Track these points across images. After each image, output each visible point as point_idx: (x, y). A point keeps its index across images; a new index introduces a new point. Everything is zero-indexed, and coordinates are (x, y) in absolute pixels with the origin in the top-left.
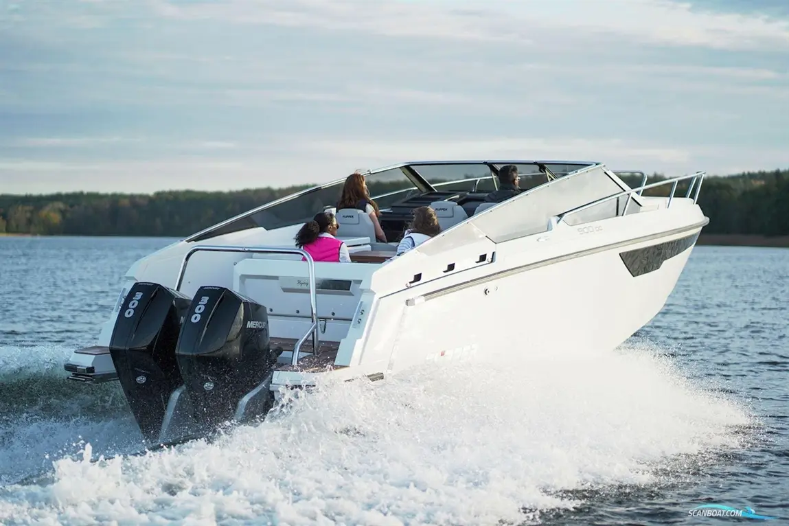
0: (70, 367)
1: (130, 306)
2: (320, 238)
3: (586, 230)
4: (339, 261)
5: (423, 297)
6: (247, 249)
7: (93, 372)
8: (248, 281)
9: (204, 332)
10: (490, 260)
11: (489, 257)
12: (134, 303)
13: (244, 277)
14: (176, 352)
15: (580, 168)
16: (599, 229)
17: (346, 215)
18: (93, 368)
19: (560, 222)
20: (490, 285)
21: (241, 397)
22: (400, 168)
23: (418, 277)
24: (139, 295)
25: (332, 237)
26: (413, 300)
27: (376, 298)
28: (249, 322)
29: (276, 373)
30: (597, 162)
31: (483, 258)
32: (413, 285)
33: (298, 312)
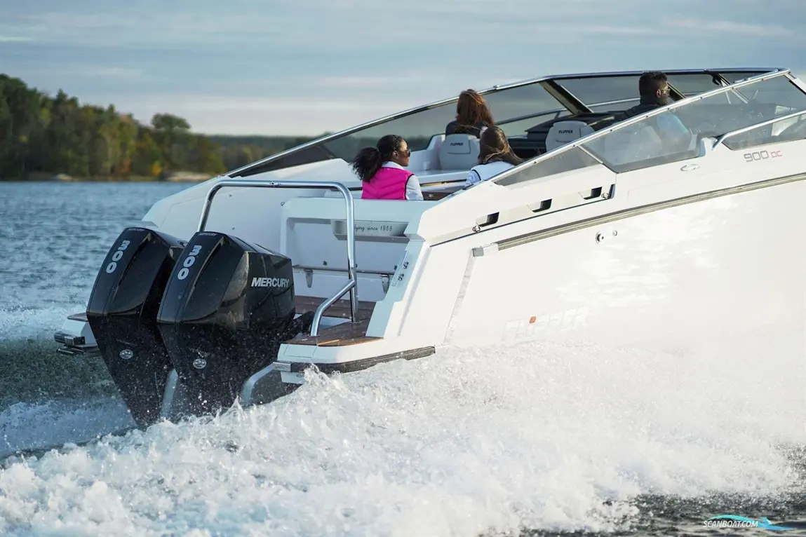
0: (60, 338)
1: (114, 258)
2: (383, 168)
3: (757, 156)
4: (406, 199)
5: (497, 245)
6: (276, 184)
7: (84, 343)
8: (297, 225)
9: (192, 291)
10: (606, 196)
11: (605, 191)
12: (120, 254)
13: (292, 221)
14: (158, 318)
15: (751, 76)
16: (777, 154)
17: (454, 142)
18: (83, 338)
19: (718, 145)
20: (605, 229)
21: (247, 377)
22: (539, 82)
23: (494, 218)
24: (126, 244)
25: (399, 167)
26: (481, 249)
27: (425, 246)
28: (255, 279)
29: (283, 346)
30: (780, 67)
31: (597, 192)
32: (482, 229)
33: (325, 263)
